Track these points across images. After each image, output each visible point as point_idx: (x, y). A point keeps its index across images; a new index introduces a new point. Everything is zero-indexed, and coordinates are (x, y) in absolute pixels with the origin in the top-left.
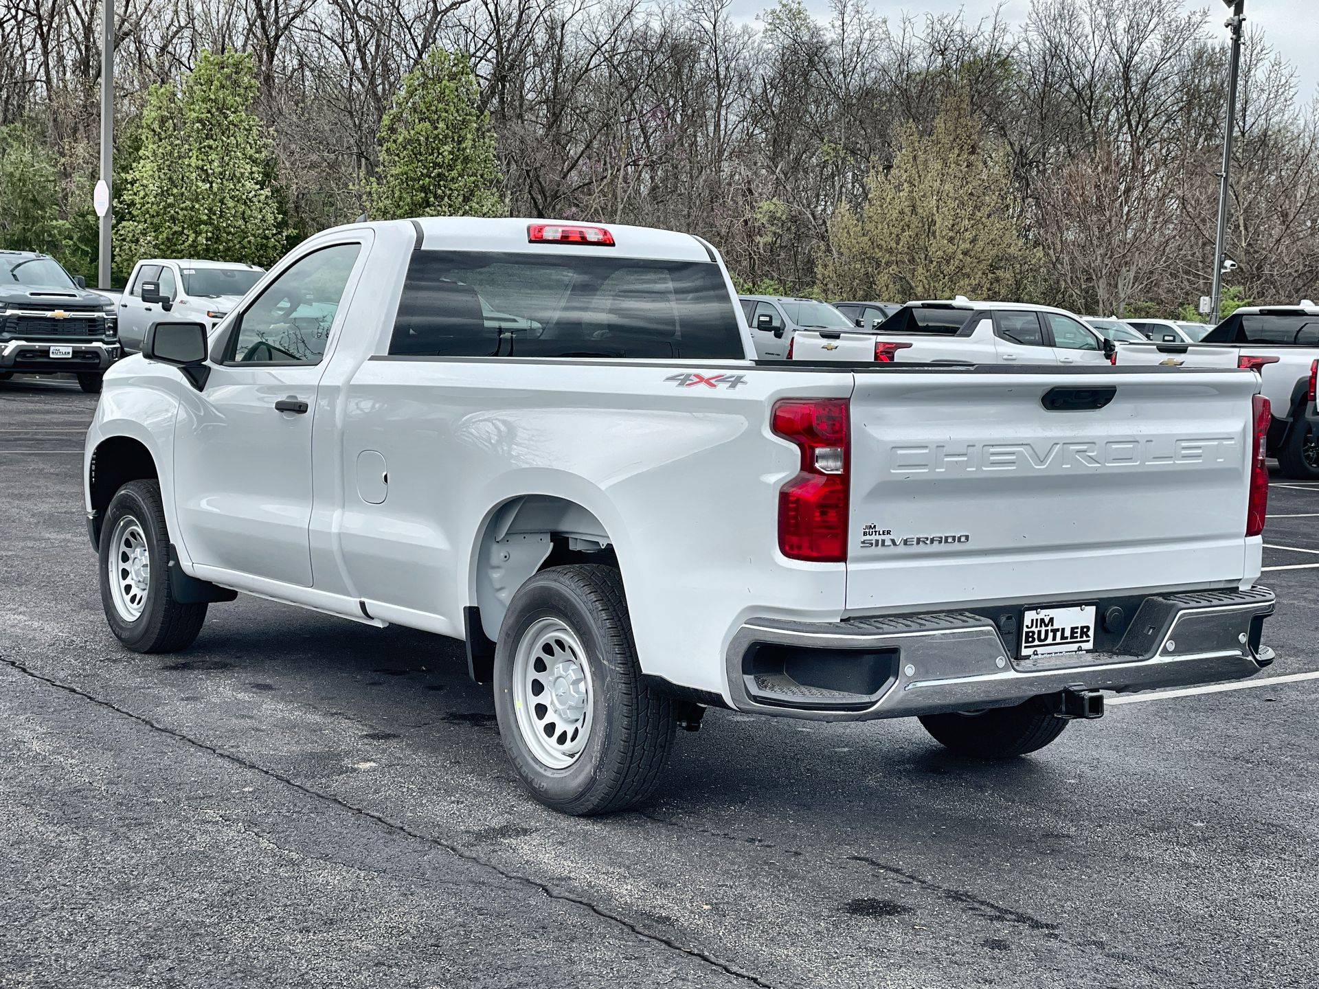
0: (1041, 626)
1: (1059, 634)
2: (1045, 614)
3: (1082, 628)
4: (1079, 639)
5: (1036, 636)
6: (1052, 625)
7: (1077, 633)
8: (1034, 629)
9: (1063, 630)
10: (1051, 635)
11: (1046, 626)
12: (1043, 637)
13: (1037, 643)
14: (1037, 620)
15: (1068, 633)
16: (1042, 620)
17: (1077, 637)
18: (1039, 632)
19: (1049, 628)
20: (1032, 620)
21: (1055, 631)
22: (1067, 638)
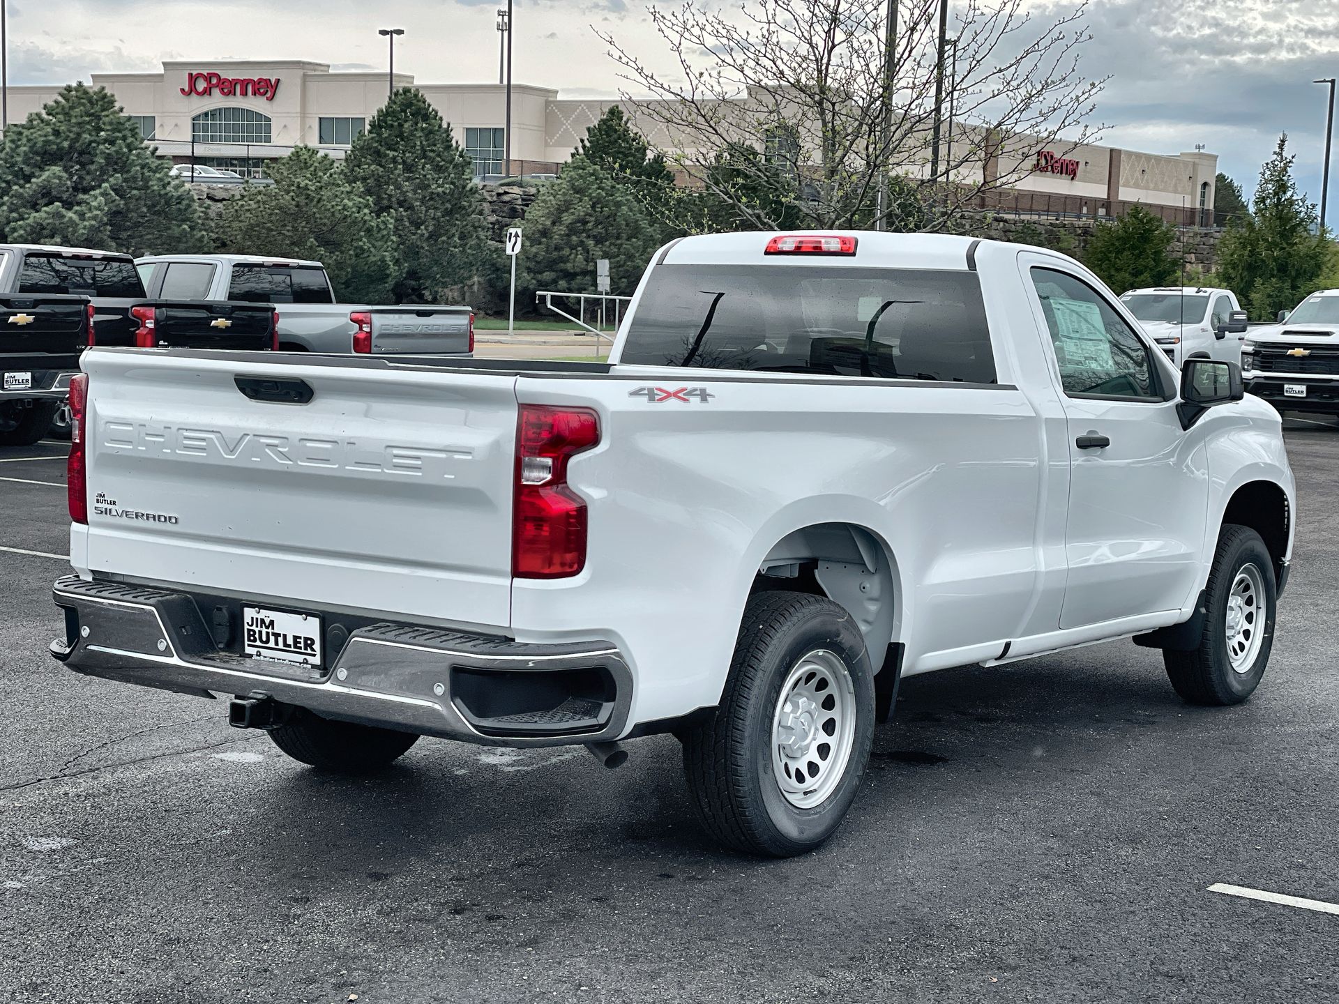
0: (261, 627)
1: (281, 640)
2: (264, 614)
3: (306, 639)
4: (303, 651)
5: (257, 636)
6: (273, 628)
7: (300, 643)
8: (254, 628)
9: (285, 636)
10: (272, 638)
11: (267, 627)
12: (264, 639)
13: (258, 643)
14: (257, 619)
15: (290, 641)
16: (263, 621)
17: (300, 648)
18: (260, 632)
19: (270, 630)
20: (252, 618)
21: (277, 635)
22: (290, 646)
